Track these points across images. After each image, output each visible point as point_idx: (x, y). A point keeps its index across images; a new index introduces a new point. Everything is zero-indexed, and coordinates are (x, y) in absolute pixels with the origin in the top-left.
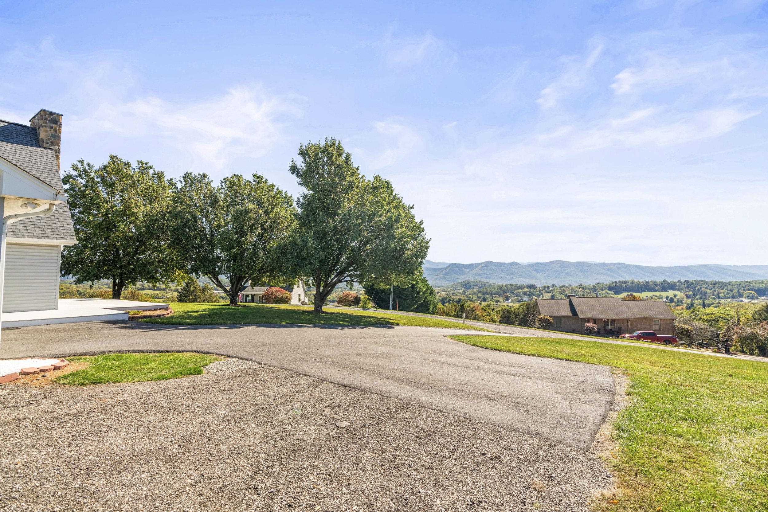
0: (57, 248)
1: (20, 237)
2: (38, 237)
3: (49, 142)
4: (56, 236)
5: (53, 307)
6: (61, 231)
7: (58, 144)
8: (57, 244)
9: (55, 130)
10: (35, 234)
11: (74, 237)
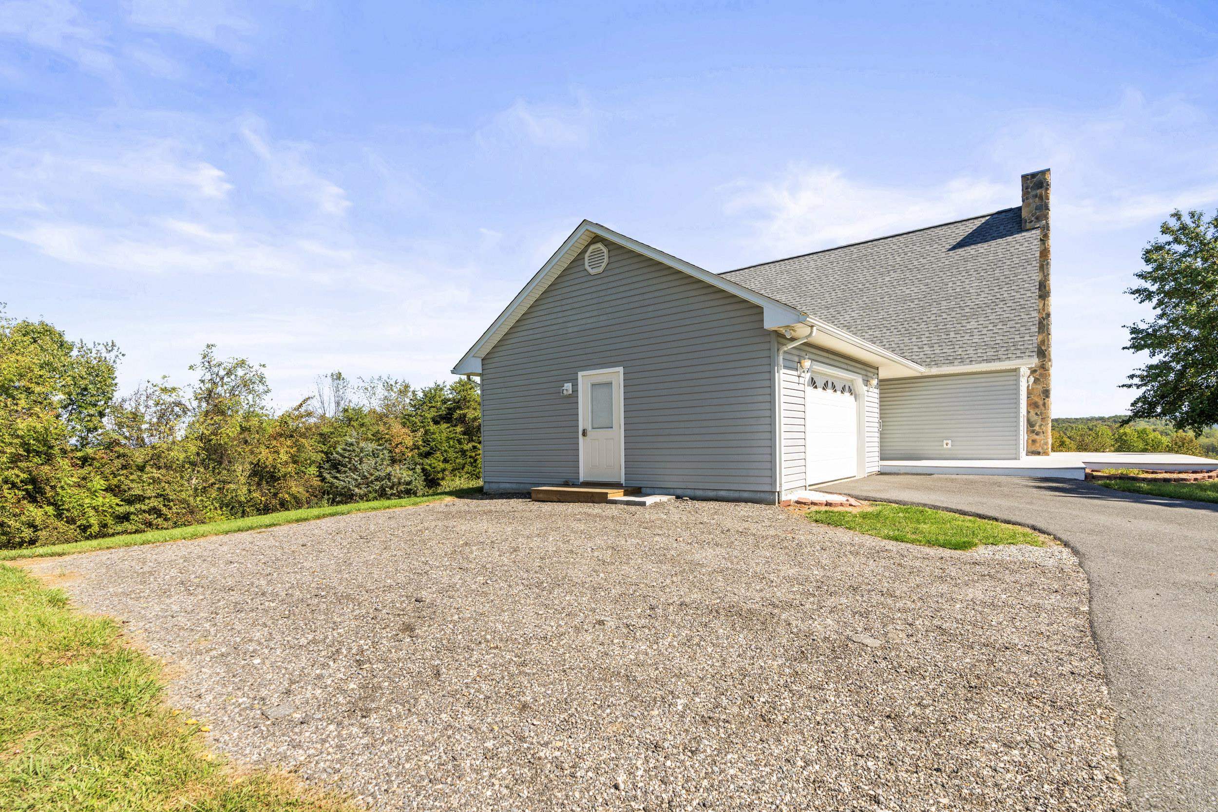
0: (1014, 373)
1: (968, 364)
2: (987, 361)
3: (1033, 219)
4: (1010, 356)
5: (1014, 456)
6: (1019, 347)
7: (1046, 217)
8: (1014, 367)
9: (1041, 197)
10: (985, 358)
11: (1034, 354)
